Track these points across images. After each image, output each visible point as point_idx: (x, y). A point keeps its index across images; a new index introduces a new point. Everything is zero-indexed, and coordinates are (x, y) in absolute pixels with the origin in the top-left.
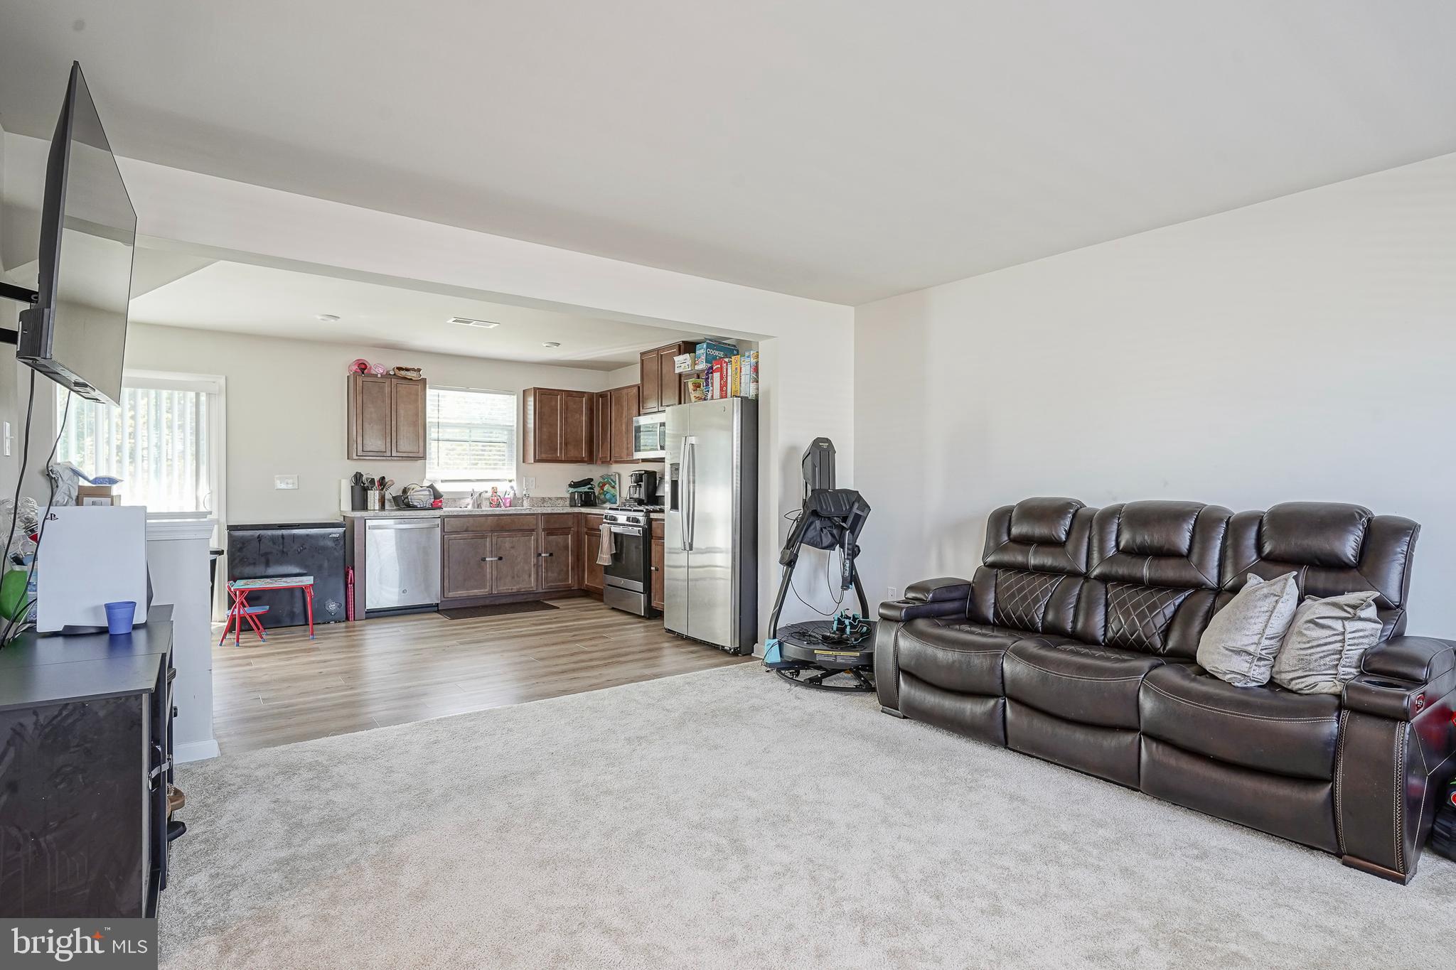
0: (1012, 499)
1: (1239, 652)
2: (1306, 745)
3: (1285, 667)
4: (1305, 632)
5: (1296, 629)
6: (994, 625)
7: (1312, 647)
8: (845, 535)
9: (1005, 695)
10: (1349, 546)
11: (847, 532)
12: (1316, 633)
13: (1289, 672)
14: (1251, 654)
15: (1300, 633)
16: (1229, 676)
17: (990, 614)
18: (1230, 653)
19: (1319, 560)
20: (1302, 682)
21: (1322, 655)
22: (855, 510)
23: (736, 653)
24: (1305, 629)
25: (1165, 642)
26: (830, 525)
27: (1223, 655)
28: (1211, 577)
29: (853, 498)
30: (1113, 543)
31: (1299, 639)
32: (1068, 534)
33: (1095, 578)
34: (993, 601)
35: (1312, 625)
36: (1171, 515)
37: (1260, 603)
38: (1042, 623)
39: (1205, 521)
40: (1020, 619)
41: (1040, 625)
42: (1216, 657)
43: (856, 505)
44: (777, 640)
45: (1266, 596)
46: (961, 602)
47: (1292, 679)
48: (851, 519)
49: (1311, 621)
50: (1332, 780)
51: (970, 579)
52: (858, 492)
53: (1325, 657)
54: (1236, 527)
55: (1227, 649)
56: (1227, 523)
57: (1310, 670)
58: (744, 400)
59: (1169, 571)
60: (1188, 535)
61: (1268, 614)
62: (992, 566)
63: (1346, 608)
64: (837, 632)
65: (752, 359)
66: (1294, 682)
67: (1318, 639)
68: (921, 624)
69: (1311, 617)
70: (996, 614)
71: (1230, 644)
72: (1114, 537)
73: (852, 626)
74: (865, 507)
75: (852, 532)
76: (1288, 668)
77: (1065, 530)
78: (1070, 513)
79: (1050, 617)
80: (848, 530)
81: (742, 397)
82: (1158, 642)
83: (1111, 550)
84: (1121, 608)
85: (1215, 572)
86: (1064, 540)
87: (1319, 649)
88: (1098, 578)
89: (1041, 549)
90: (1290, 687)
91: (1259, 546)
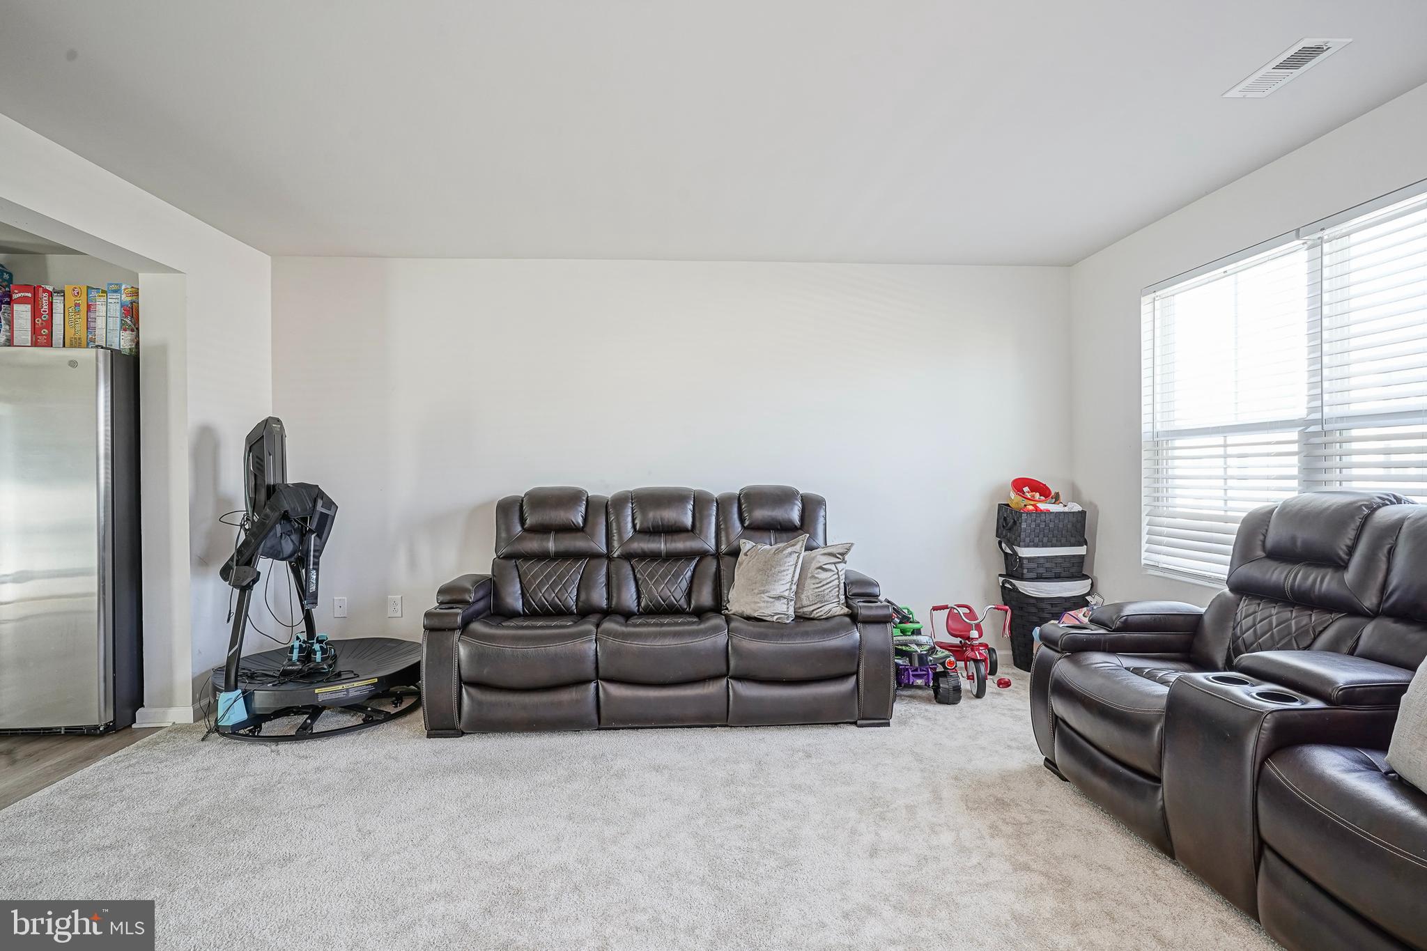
0: (519, 488)
1: (779, 598)
2: (836, 654)
3: (805, 602)
4: (816, 576)
5: (809, 575)
6: (524, 616)
7: (824, 585)
8: (309, 540)
9: (598, 677)
10: (795, 515)
11: (313, 536)
12: (823, 575)
13: (810, 605)
14: (785, 598)
15: (813, 577)
16: (776, 617)
17: (519, 605)
18: (773, 600)
19: (780, 524)
20: (821, 611)
21: (830, 590)
22: (320, 507)
23: (111, 729)
24: (817, 574)
25: (689, 603)
26: (290, 529)
27: (767, 602)
28: (710, 544)
29: (313, 494)
30: (630, 525)
31: (814, 581)
32: (585, 519)
33: (619, 557)
34: (520, 592)
35: (819, 570)
36: (674, 498)
37: (788, 559)
38: (576, 605)
39: (700, 502)
40: (555, 606)
41: (574, 607)
42: (762, 605)
43: (320, 503)
44: (239, 691)
45: (791, 554)
46: (486, 599)
47: (813, 611)
48: (317, 520)
49: (821, 568)
50: (857, 673)
51: (489, 573)
52: (318, 486)
53: (832, 590)
54: (723, 504)
55: (770, 597)
56: (717, 502)
57: (825, 601)
58: (115, 354)
59: (680, 545)
60: (690, 514)
61: (793, 567)
62: (508, 557)
63: (838, 556)
64: (298, 663)
65: (124, 296)
66: (815, 612)
67: (826, 579)
68: (477, 626)
69: (820, 565)
70: (526, 603)
71: (773, 593)
72: (630, 519)
73: (324, 651)
74: (330, 504)
75: (319, 536)
76: (808, 603)
77: (582, 517)
78: (583, 500)
79: (583, 597)
80: (314, 532)
81: (112, 350)
82: (683, 602)
83: (629, 531)
84: (651, 580)
85: (713, 541)
86: (582, 525)
87: (827, 586)
88: (621, 557)
89: (560, 535)
90: (811, 616)
91: (742, 520)
